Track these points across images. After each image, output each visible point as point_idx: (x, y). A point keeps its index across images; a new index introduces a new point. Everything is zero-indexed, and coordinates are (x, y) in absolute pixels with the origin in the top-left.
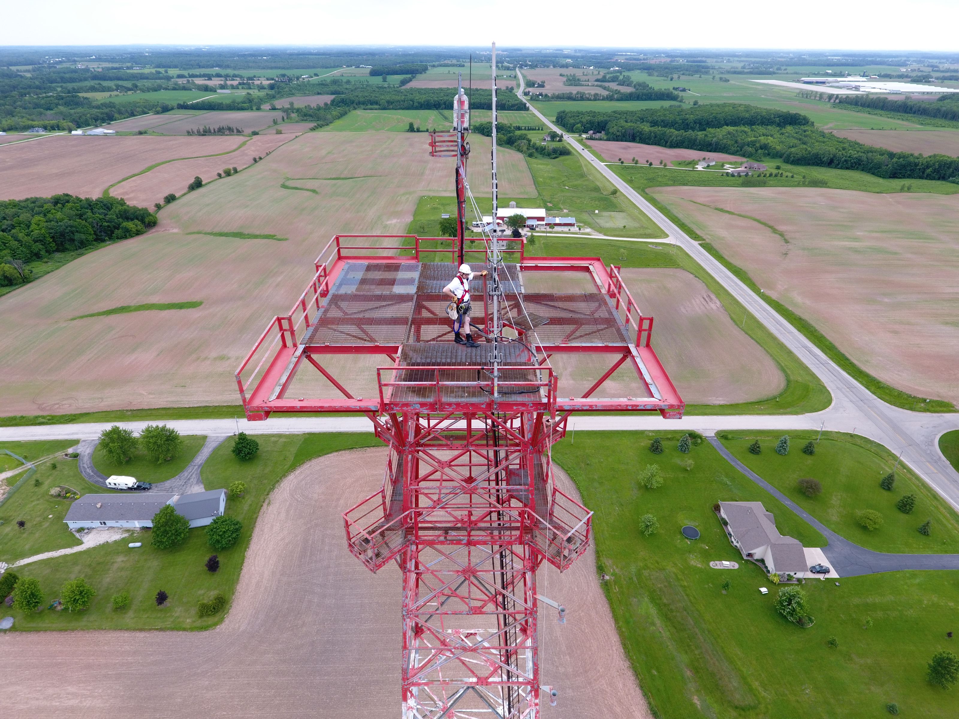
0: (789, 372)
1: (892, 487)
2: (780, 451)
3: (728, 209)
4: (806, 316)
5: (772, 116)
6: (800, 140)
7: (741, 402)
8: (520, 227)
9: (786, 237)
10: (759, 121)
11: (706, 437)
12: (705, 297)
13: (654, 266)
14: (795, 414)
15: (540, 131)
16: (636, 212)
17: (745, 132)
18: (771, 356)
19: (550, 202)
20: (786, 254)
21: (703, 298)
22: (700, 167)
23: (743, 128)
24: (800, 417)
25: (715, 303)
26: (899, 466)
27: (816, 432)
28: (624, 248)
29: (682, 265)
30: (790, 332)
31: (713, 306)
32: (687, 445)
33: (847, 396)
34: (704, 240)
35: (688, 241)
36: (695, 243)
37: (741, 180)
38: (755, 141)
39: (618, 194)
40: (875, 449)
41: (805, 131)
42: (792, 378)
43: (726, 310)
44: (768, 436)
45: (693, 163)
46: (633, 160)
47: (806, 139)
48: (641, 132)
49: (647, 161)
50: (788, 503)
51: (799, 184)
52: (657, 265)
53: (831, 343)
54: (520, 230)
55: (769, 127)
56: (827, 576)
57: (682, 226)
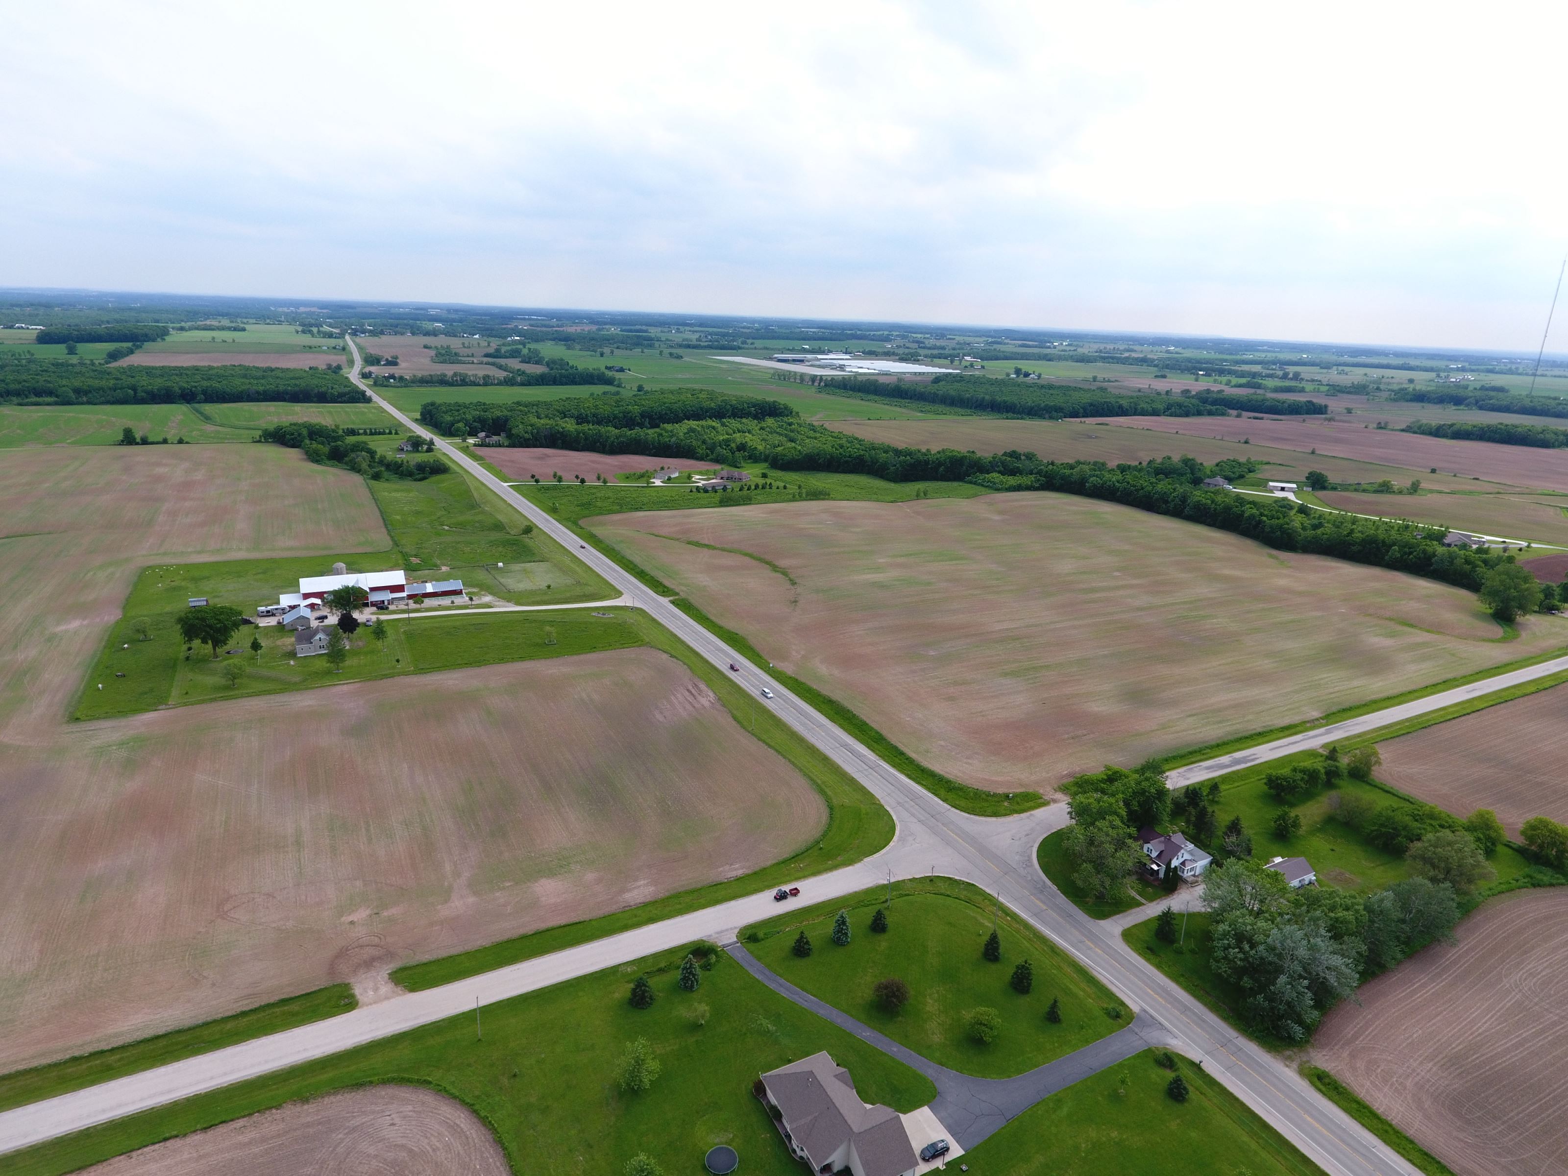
0: (829, 793)
1: (999, 954)
2: (839, 938)
3: (707, 542)
4: (837, 696)
5: (746, 405)
6: (786, 436)
7: (769, 863)
8: (356, 607)
9: (792, 576)
10: (730, 412)
11: (724, 946)
12: (690, 688)
13: (604, 649)
14: (850, 865)
15: (393, 436)
16: (567, 560)
17: (714, 428)
18: (801, 770)
19: (416, 556)
20: (796, 602)
21: (688, 690)
22: (658, 483)
23: (710, 422)
24: (858, 866)
25: (707, 696)
26: (1000, 913)
27: (883, 887)
28: (551, 623)
29: (647, 640)
30: (821, 726)
31: (704, 701)
32: (694, 975)
33: (913, 815)
34: (677, 594)
35: (653, 599)
36: (665, 601)
37: (718, 497)
38: (728, 440)
39: (535, 531)
40: (965, 893)
41: (790, 424)
42: (835, 802)
43: (724, 706)
44: (818, 916)
45: (645, 476)
46: (555, 476)
47: (792, 434)
48: (562, 433)
49: (577, 477)
50: (866, 1034)
51: (794, 497)
52: (609, 646)
53: (877, 732)
54: (356, 615)
55: (744, 420)
56: (948, 1158)
57: (641, 575)
